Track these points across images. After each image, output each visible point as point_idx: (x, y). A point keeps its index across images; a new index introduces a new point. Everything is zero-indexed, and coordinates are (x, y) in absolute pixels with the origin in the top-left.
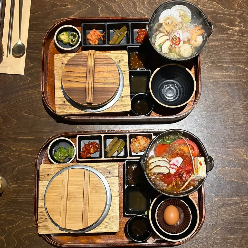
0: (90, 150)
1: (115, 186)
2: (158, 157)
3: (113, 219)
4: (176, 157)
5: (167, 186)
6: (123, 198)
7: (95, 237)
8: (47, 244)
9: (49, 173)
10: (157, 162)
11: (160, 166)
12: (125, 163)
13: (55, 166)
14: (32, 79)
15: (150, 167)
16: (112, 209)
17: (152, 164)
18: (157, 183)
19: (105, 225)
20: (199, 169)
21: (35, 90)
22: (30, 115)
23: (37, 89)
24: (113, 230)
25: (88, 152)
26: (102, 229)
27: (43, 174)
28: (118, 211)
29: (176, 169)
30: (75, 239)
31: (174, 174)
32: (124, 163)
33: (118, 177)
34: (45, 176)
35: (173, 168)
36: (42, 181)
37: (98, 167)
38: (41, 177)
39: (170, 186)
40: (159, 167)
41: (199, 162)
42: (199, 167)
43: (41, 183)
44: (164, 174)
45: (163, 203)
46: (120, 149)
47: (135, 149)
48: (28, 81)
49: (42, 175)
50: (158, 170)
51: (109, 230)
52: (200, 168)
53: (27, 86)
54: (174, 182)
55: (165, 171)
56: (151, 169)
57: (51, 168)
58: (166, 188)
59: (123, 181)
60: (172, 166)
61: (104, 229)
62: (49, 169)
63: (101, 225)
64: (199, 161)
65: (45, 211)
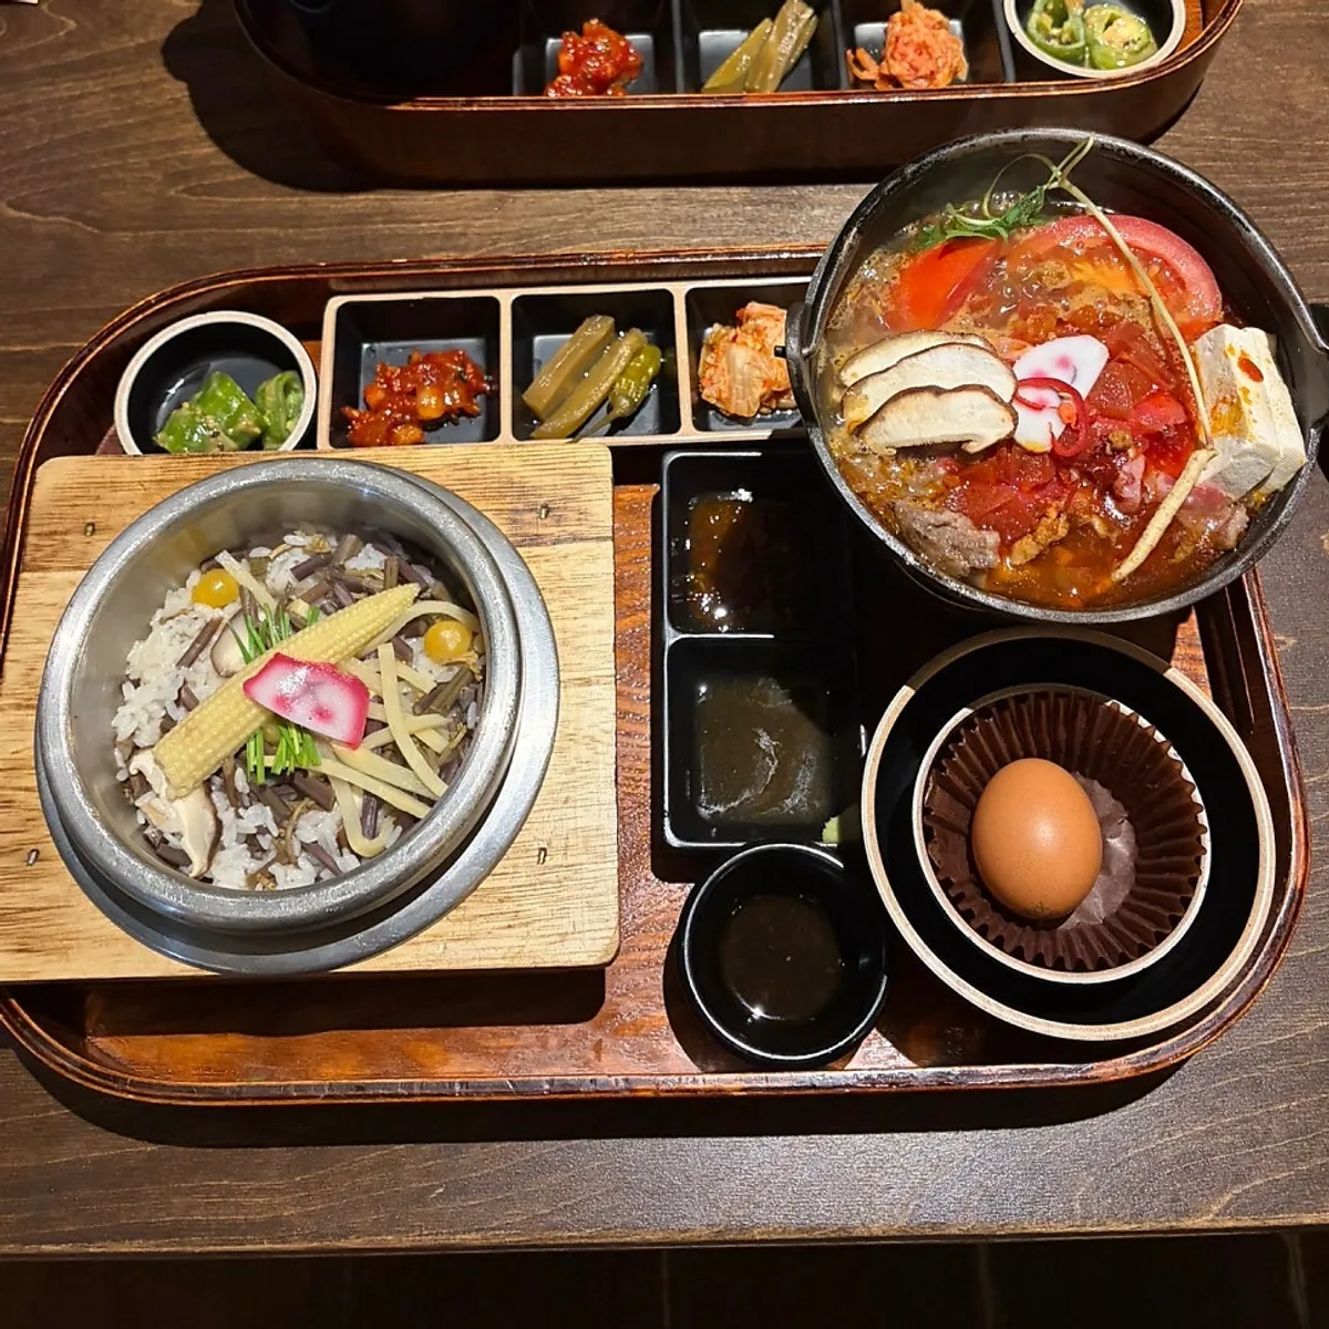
0: (413, 393)
1: (589, 608)
2: (914, 338)
3: (571, 860)
4: (1052, 335)
5: (1005, 548)
6: (652, 737)
7: (432, 1040)
8: (47, 1108)
9: (100, 516)
10: (914, 359)
11: (937, 391)
12: (660, 492)
13: (147, 472)
14: (88, 24)
15: (856, 414)
16: (564, 778)
17: (866, 390)
18: (917, 526)
19: (506, 907)
20: (1249, 402)
21: (93, 78)
22: (46, 215)
23: (106, 75)
24: (571, 945)
25: (404, 410)
26: (480, 944)
27: (53, 528)
28: (610, 794)
29: (1066, 413)
30: (273, 1059)
31: (1052, 454)
32: (658, 497)
33: (610, 543)
34: (67, 537)
35: (1037, 407)
36: (37, 574)
37: (464, 474)
38: (38, 548)
39: (1027, 547)
40: (927, 397)
41: (1234, 360)
42: (1246, 391)
43: (33, 585)
44: (974, 448)
45: (967, 722)
46: (624, 386)
47: (730, 388)
48: (61, 34)
49: (46, 529)
50: (923, 418)
51: (531, 945)
52: (1250, 397)
53: (47, 62)
54: (1053, 513)
55: (980, 425)
56: (860, 429)
57: (114, 486)
58: (992, 557)
59: (647, 616)
60: (1029, 394)
61: (493, 943)
62: (101, 492)
63: (471, 906)
64: (1238, 354)
65: (34, 799)
